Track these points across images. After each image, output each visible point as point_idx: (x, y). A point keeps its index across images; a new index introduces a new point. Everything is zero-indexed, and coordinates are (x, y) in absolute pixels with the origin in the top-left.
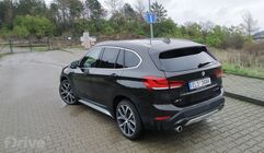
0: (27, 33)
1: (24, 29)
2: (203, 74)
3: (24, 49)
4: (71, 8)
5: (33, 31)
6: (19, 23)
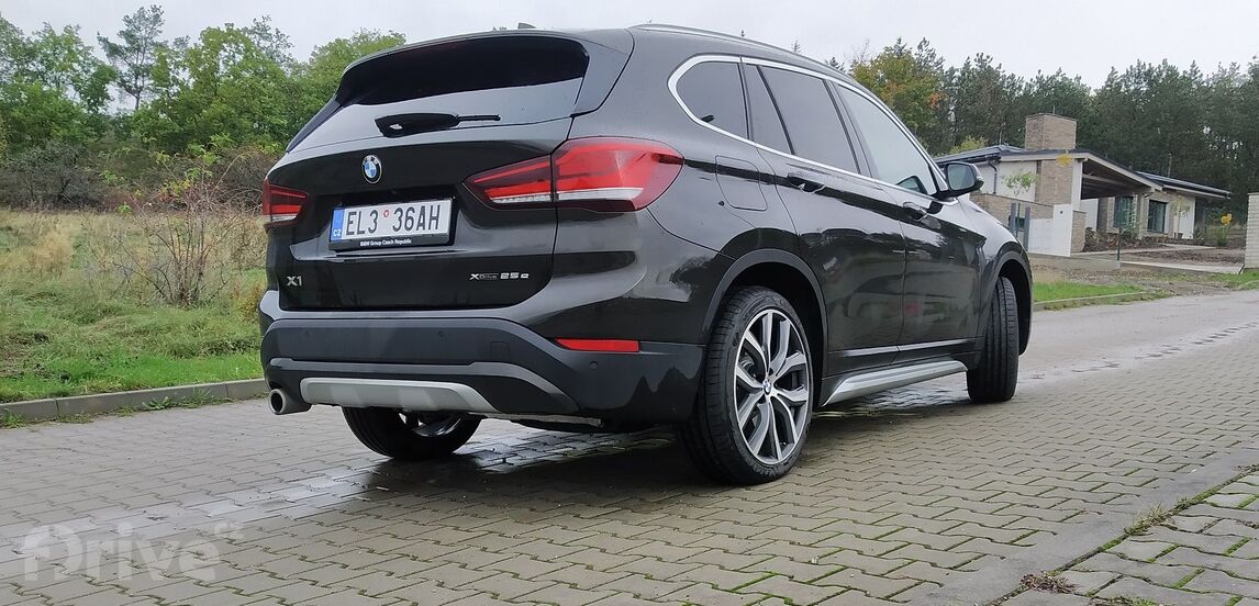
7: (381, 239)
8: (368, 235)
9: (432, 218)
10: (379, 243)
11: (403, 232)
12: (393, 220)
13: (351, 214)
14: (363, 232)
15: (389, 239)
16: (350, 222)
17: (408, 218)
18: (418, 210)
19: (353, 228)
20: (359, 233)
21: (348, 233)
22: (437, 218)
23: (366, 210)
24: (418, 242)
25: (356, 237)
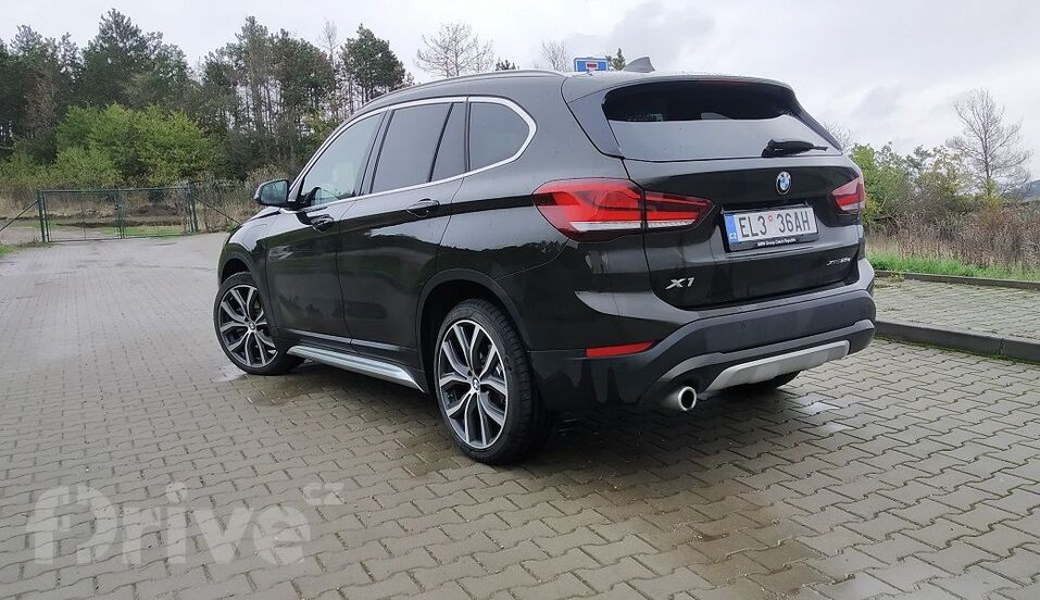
0: (112, 177)
1: (101, 159)
2: (785, 181)
3: (96, 233)
4: (286, 79)
5: (134, 169)
6: (79, 138)
7: (773, 239)
8: (761, 237)
9: (804, 222)
10: (773, 243)
11: (787, 233)
12: (777, 223)
13: (740, 219)
14: (757, 235)
15: (779, 239)
16: (742, 227)
17: (787, 222)
18: (793, 216)
19: (746, 231)
20: (753, 235)
21: (744, 236)
22: (807, 221)
23: (754, 216)
24: (799, 240)
25: (751, 238)
